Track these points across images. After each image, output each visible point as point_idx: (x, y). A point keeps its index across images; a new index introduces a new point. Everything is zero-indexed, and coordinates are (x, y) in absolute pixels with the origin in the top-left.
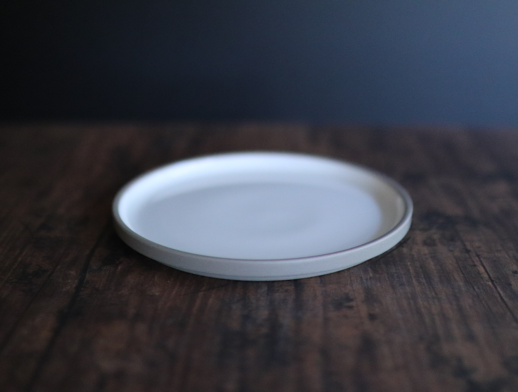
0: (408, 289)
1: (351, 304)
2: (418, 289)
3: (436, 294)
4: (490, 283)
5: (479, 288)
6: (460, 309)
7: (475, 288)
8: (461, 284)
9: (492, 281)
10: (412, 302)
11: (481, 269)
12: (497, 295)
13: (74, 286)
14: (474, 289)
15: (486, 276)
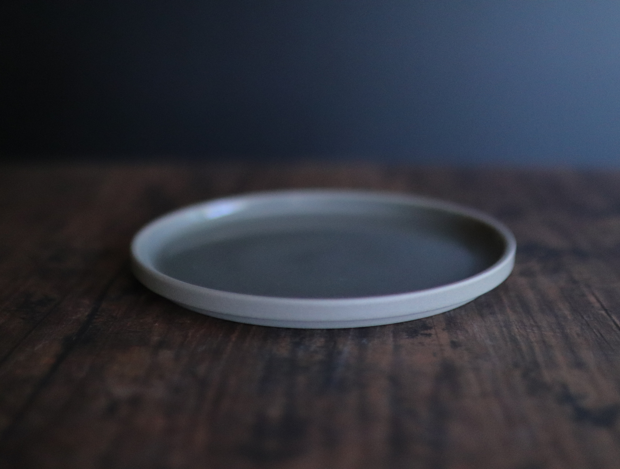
0: (500, 317)
1: (429, 332)
2: (513, 317)
3: (535, 322)
4: (603, 312)
5: (589, 317)
6: (566, 337)
7: (585, 317)
8: (567, 313)
9: (606, 310)
10: (504, 329)
11: (592, 299)
12: (613, 324)
13: (87, 314)
14: (583, 317)
15: (597, 305)
